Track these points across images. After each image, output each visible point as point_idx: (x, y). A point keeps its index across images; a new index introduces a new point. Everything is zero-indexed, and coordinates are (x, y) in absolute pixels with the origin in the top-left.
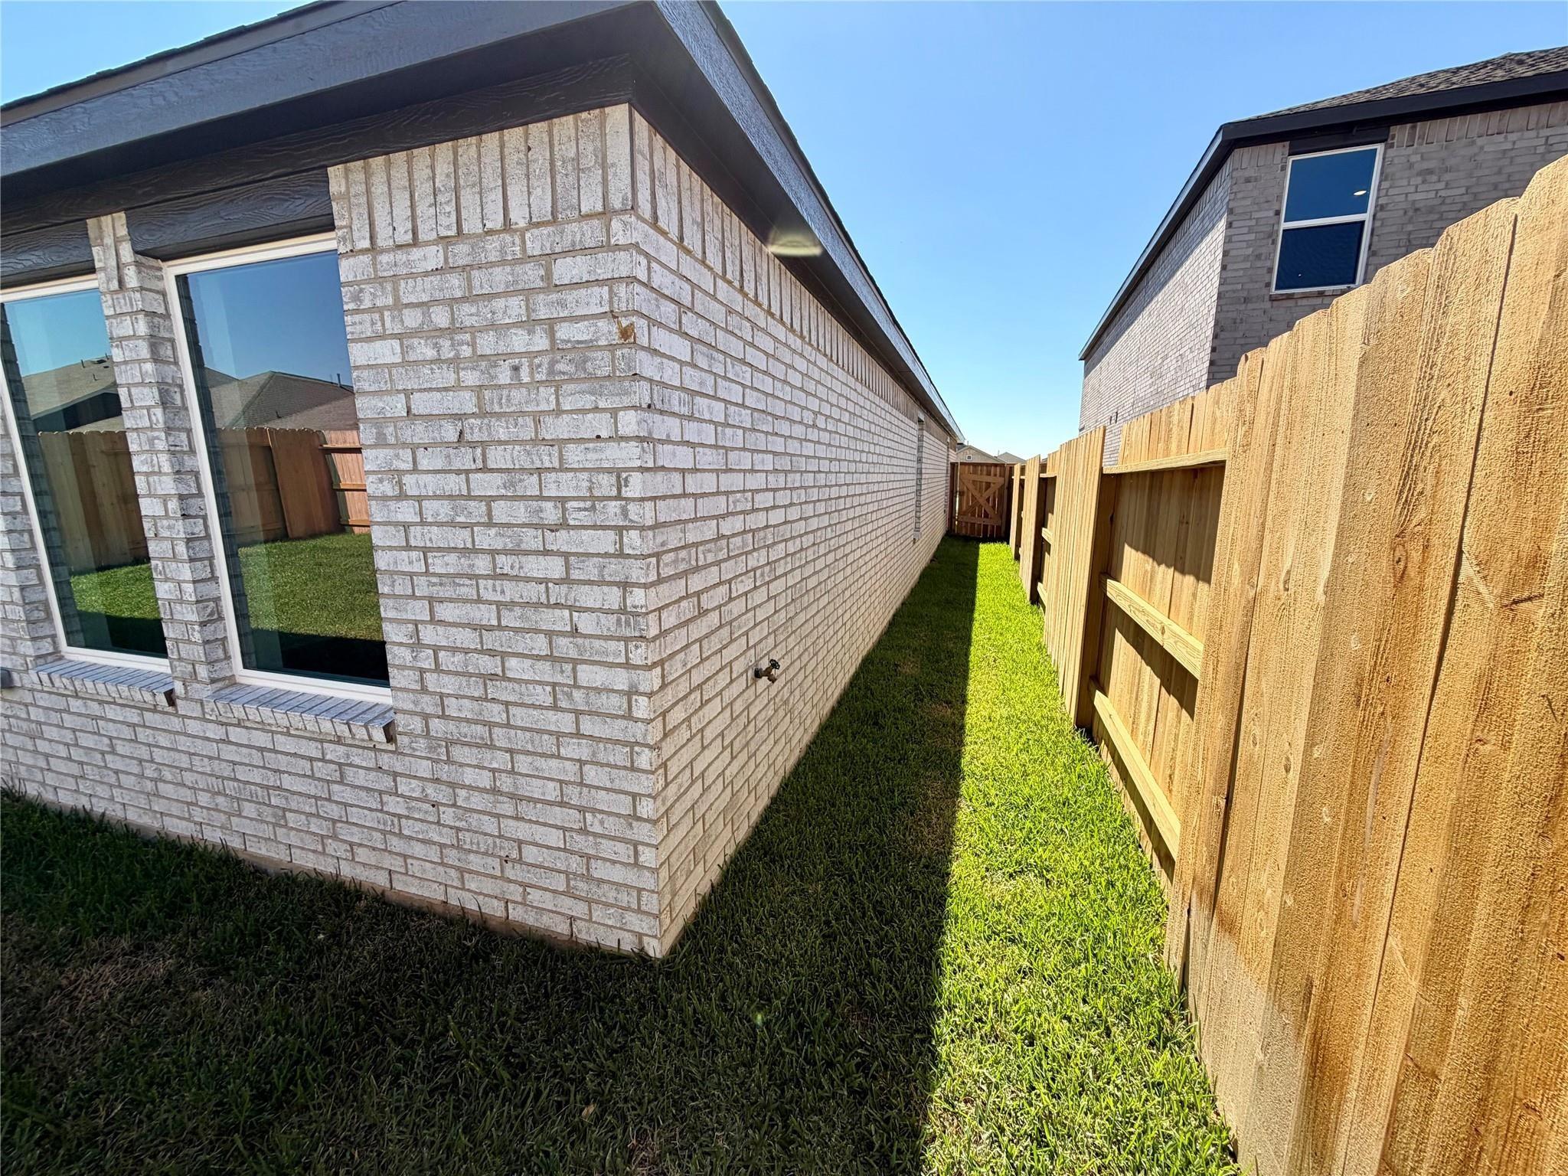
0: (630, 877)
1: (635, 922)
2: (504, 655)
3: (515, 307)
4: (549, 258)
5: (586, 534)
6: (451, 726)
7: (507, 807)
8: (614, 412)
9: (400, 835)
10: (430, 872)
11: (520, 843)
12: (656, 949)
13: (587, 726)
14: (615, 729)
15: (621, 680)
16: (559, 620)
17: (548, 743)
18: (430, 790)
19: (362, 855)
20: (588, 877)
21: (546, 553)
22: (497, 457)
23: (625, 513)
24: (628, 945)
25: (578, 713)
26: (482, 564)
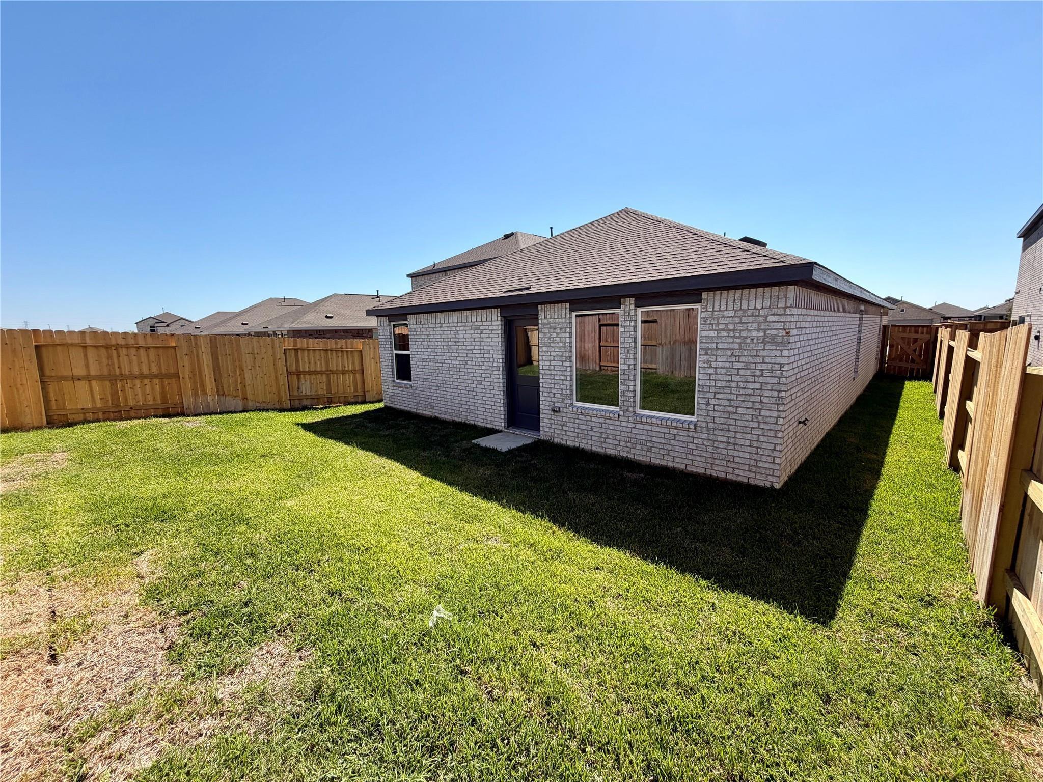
0: (772, 466)
1: (771, 479)
2: (737, 407)
3: (755, 326)
4: (766, 316)
5: (768, 378)
6: (716, 425)
7: (732, 447)
8: (782, 351)
9: (692, 454)
10: (701, 464)
11: (734, 457)
12: (777, 486)
13: (762, 426)
14: (772, 427)
15: (775, 414)
16: (758, 399)
17: (748, 430)
18: (705, 442)
19: (677, 460)
20: (756, 466)
21: (755, 382)
22: (742, 359)
23: (782, 374)
24: (768, 485)
25: (759, 422)
26: (734, 385)
